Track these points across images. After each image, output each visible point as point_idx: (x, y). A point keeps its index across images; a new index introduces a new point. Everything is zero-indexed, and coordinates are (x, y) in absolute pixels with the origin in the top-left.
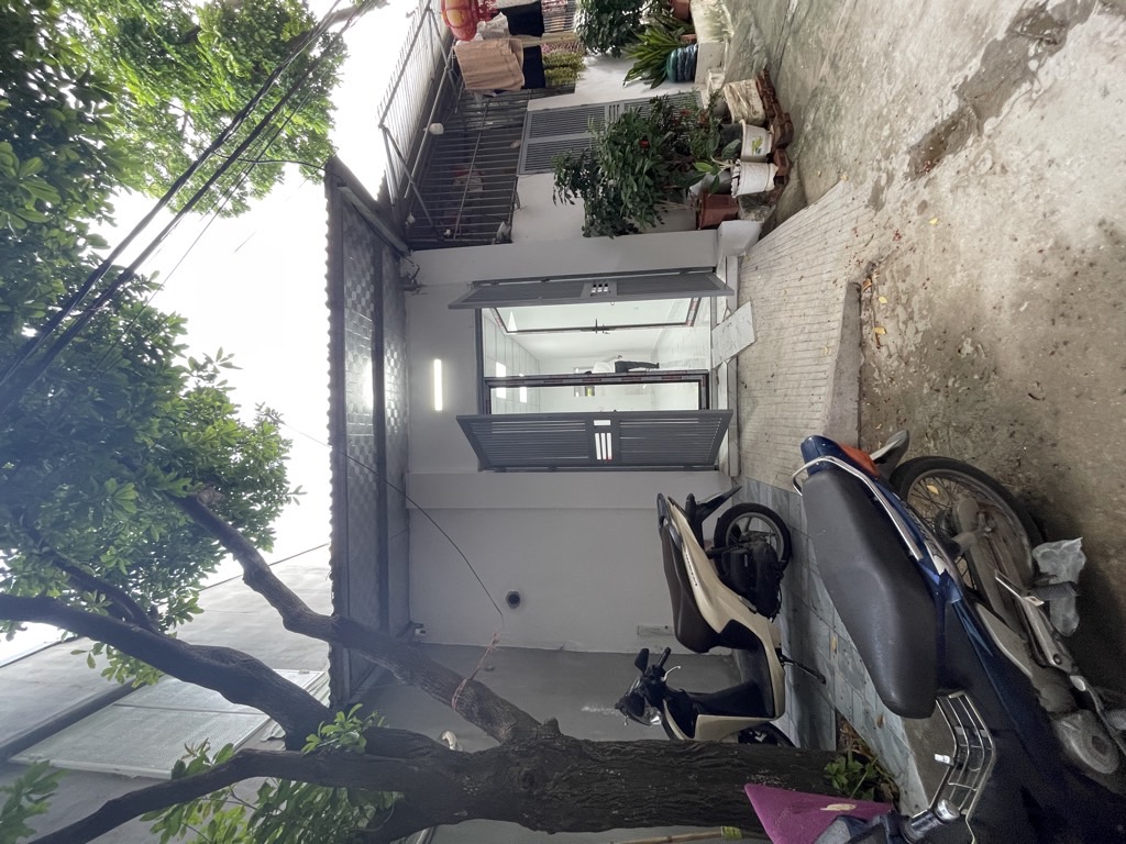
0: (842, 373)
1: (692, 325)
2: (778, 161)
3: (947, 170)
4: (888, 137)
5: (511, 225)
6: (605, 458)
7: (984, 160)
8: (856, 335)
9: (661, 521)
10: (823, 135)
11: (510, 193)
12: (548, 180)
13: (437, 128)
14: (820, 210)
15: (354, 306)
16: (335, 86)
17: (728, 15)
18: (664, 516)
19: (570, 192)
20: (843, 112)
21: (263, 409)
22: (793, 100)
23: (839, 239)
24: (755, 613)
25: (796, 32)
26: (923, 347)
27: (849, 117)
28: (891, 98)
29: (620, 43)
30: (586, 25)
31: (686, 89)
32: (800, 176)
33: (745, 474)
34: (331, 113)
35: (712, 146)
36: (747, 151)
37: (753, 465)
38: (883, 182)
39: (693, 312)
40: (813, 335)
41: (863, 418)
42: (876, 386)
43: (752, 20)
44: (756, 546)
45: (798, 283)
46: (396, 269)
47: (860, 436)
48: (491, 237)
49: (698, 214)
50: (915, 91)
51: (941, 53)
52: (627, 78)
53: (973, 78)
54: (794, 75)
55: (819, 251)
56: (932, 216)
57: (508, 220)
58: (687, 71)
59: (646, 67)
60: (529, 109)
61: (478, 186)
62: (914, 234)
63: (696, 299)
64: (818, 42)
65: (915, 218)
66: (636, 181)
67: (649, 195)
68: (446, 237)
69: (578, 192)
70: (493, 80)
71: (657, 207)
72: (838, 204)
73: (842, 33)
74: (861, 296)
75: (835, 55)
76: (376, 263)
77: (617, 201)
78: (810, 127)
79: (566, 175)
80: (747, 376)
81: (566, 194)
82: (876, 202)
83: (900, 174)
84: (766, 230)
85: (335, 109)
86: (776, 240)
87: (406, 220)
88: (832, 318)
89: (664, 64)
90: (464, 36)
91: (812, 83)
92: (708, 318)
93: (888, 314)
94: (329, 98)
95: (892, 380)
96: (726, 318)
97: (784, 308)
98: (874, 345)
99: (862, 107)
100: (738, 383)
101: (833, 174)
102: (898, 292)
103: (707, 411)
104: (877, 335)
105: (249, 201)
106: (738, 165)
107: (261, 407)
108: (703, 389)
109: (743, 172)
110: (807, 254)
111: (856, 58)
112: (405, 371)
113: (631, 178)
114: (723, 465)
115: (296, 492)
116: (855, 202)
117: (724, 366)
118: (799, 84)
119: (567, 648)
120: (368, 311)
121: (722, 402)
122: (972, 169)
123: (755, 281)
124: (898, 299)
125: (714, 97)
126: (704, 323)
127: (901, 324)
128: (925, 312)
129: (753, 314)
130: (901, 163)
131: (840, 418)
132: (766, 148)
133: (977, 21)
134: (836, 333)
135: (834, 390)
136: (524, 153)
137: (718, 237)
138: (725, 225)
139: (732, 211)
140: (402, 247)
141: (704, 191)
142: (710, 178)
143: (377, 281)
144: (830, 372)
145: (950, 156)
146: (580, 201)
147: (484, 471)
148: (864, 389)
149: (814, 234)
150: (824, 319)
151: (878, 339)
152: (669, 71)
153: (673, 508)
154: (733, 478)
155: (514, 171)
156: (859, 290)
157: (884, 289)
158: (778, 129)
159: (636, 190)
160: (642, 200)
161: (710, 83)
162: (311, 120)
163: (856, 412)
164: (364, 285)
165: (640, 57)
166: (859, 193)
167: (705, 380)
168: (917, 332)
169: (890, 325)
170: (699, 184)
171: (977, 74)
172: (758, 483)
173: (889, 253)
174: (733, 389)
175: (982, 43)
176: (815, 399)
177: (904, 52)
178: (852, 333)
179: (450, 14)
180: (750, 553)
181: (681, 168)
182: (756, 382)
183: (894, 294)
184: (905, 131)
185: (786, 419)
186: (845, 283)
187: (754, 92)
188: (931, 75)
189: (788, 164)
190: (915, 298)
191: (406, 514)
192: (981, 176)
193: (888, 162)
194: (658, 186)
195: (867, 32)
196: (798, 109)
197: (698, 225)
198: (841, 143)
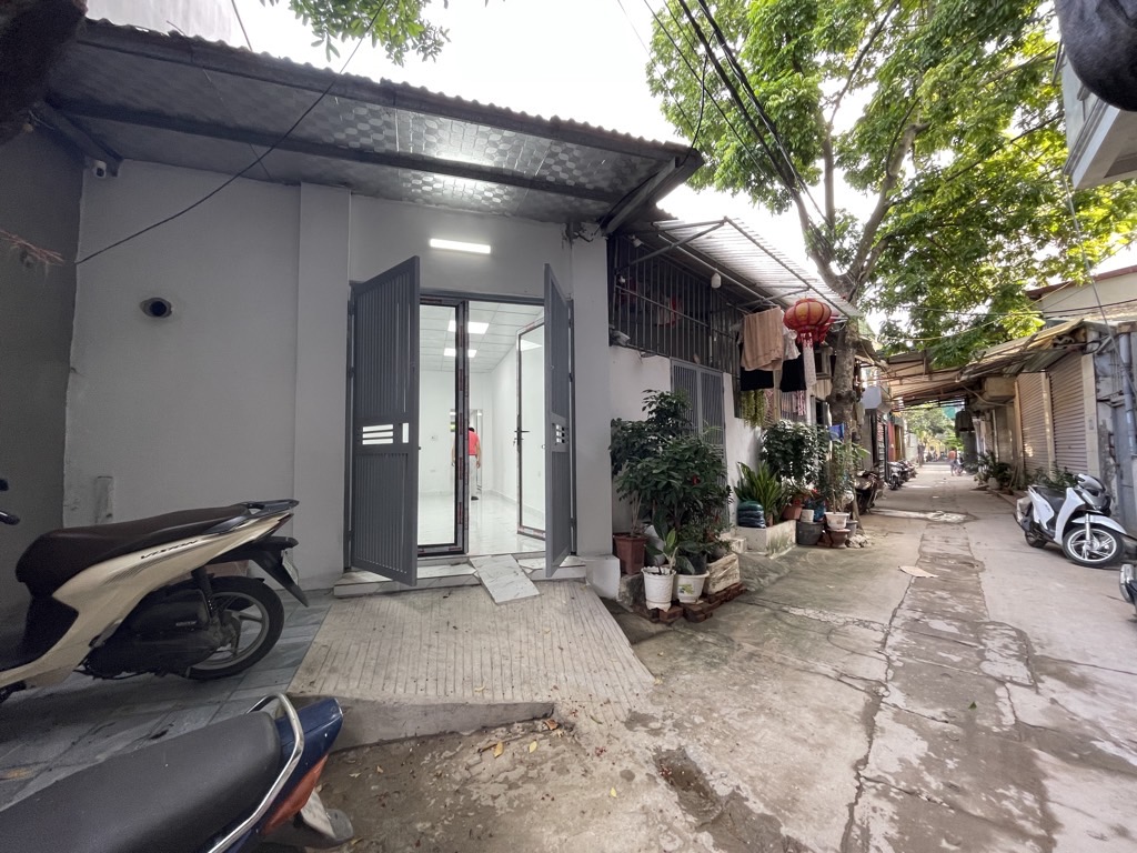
0: (452, 711)
1: (519, 533)
2: (672, 611)
3: (662, 797)
4: (693, 723)
5: (627, 347)
6: (364, 436)
7: (673, 840)
8: (495, 722)
9: (256, 506)
10: (695, 653)
11: (655, 348)
12: (666, 387)
13: (717, 281)
14: (628, 661)
15: (552, 155)
16: (750, 198)
17: (784, 553)
18: (262, 509)
19: (654, 407)
20: (714, 671)
21: (440, 37)
22: (722, 619)
23: (599, 685)
24: (91, 645)
25: (775, 615)
26: (476, 810)
27: (710, 678)
28: (726, 719)
29: (770, 458)
30: (786, 430)
31: (733, 519)
32: (659, 634)
33: (336, 606)
34: (730, 190)
35: (689, 546)
36: (683, 580)
37: (346, 614)
38: (654, 725)
39: (532, 533)
40: (498, 670)
41: (394, 746)
42: (433, 757)
43: (782, 574)
44: (213, 634)
45: (556, 644)
46: (588, 218)
47: (371, 746)
48: (616, 324)
49: (628, 534)
50: (734, 745)
51: (765, 766)
52: (743, 465)
53: (746, 807)
54: (742, 618)
55: (588, 664)
56: (620, 790)
57: (631, 344)
58: (747, 520)
59: (752, 482)
60: (725, 374)
61: (662, 320)
62: (602, 771)
63: (544, 536)
64: (769, 638)
65: (618, 769)
66: (662, 472)
67: (648, 485)
68: (619, 278)
69: (654, 415)
70: (751, 341)
71: (635, 493)
72: (633, 679)
73: (776, 660)
74: (538, 719)
75: (759, 656)
76: (597, 194)
77: (644, 453)
78: (701, 638)
79: (670, 403)
80: (457, 598)
81: (653, 402)
82: (635, 720)
83: (659, 742)
84: (611, 605)
85: (733, 194)
86: (600, 617)
87: (637, 237)
88: (516, 691)
89: (753, 498)
90: (788, 317)
91: (737, 635)
92: (526, 549)
93: (517, 757)
94: (742, 190)
95: (439, 776)
96: (523, 569)
97: (530, 632)
98: (482, 745)
99: (719, 690)
100: (449, 588)
101: (659, 669)
102: (541, 764)
103: (415, 555)
104: (495, 745)
105: (660, 97)
106: (671, 572)
107: (444, 35)
108: (446, 549)
109: (663, 577)
110: (585, 652)
111: (758, 677)
112: (479, 209)
113: (665, 467)
114: (351, 577)
115: (329, 46)
116: (635, 697)
117: (472, 571)
118: (735, 623)
119: (71, 376)
120: (546, 173)
121: (425, 571)
122: (665, 828)
123: (560, 597)
124: (533, 765)
125: (727, 545)
126: (520, 545)
127: (502, 776)
128: (516, 803)
129: (526, 599)
130: (669, 742)
131: (395, 719)
132: (684, 598)
133: (795, 800)
134: (499, 699)
135: (431, 706)
136: (688, 365)
137: (606, 555)
138: (616, 562)
139: (628, 569)
140: (611, 227)
141: (648, 540)
142: (660, 546)
143: (578, 191)
144: (453, 698)
145: (676, 798)
146: (644, 417)
147: (350, 288)
148: (431, 741)
149: (604, 657)
150: (516, 681)
151: (490, 748)
152: (747, 504)
153: (275, 521)
154: (332, 589)
155: (674, 355)
156: (545, 716)
157: (545, 746)
158: (700, 608)
159: (654, 472)
160: (644, 478)
161: (736, 538)
162: (726, 169)
163: (403, 736)
164: (575, 173)
165: (759, 477)
166: (643, 701)
167: (456, 550)
168: (494, 798)
169: (504, 761)
170: (655, 534)
171: (750, 812)
172: (320, 623)
173: (583, 746)
174: (444, 583)
175: (777, 811)
176: (422, 684)
177: (764, 726)
178: (498, 717)
179: (804, 305)
180: (199, 628)
181: (670, 516)
182: (449, 609)
183: (539, 760)
184: (699, 740)
185: (400, 649)
186: (553, 699)
187: (731, 581)
188: (748, 760)
189: (669, 621)
190: (531, 787)
191: (293, 181)
192: (658, 841)
193: (671, 727)
194: (655, 494)
195: (778, 685)
196: (715, 626)
197: (618, 535)
198: (688, 673)
